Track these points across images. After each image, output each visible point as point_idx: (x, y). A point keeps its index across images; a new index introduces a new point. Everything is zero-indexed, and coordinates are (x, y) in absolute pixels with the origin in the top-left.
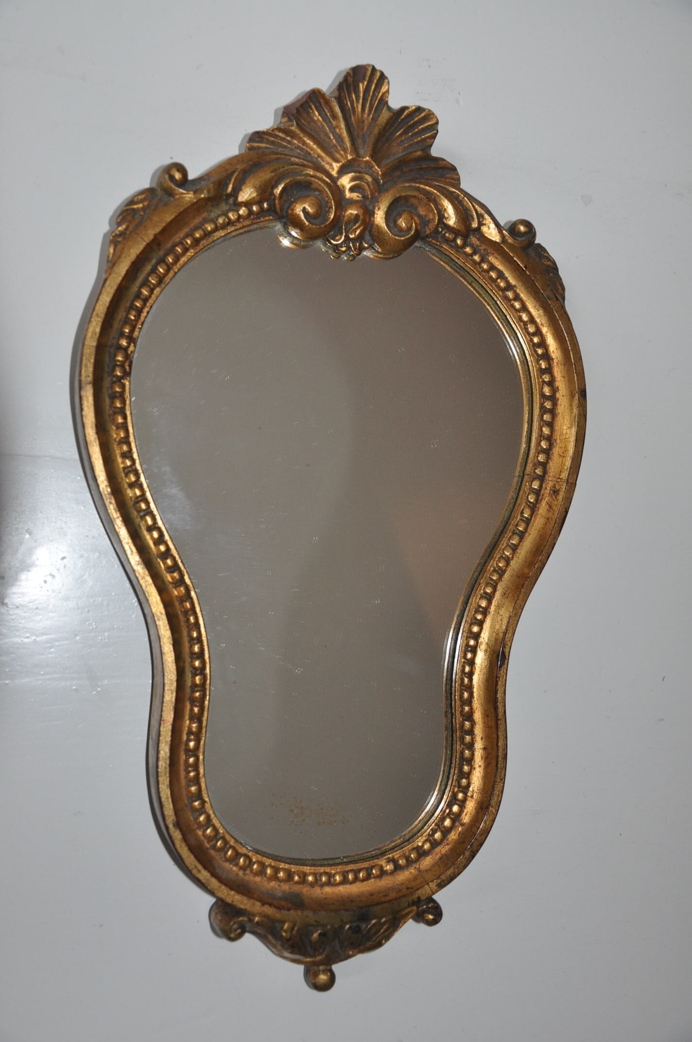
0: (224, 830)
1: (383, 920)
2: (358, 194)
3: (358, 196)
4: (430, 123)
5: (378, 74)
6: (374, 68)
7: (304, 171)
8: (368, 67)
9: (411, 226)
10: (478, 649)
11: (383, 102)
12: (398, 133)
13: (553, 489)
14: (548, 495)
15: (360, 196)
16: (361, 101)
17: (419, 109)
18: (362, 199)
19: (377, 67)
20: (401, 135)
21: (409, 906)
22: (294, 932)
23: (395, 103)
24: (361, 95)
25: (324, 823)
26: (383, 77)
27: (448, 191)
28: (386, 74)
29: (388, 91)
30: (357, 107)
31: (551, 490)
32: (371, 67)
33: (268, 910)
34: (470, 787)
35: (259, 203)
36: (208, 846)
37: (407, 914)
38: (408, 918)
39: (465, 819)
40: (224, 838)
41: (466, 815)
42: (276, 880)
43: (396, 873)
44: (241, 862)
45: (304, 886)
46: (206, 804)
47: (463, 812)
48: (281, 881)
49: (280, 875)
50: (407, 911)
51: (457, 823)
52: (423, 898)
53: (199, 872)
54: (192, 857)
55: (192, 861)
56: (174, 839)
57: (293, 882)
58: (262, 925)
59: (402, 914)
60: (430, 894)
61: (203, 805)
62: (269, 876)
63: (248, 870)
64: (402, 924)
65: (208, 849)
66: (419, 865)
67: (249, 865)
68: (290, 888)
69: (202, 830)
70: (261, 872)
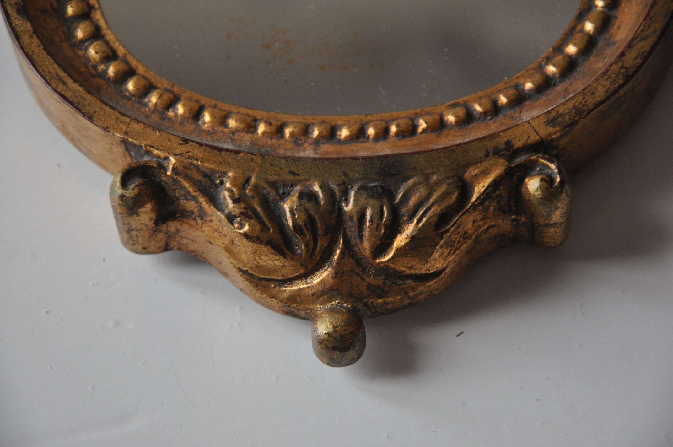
0: (126, 51)
1: (435, 178)
21: (487, 157)
36: (94, 72)
37: (484, 173)
38: (488, 181)
39: (616, 35)
40: (126, 62)
41: (619, 28)
42: (226, 130)
43: (471, 126)
44: (153, 99)
45: (282, 141)
46: (93, 11)
47: (614, 25)
48: (234, 132)
49: (232, 123)
50: (485, 164)
51: (601, 43)
52: (518, 144)
53: (64, 83)
54: (52, 61)
55: (51, 69)
56: (20, 34)
57: (258, 134)
58: (187, 177)
59: (473, 171)
60: (534, 138)
61: (86, 10)
62: (211, 122)
63: (171, 113)
64: (479, 189)
65: (94, 76)
66: (520, 112)
67: (171, 104)
68: (252, 143)
69: (83, 48)
70: (197, 115)
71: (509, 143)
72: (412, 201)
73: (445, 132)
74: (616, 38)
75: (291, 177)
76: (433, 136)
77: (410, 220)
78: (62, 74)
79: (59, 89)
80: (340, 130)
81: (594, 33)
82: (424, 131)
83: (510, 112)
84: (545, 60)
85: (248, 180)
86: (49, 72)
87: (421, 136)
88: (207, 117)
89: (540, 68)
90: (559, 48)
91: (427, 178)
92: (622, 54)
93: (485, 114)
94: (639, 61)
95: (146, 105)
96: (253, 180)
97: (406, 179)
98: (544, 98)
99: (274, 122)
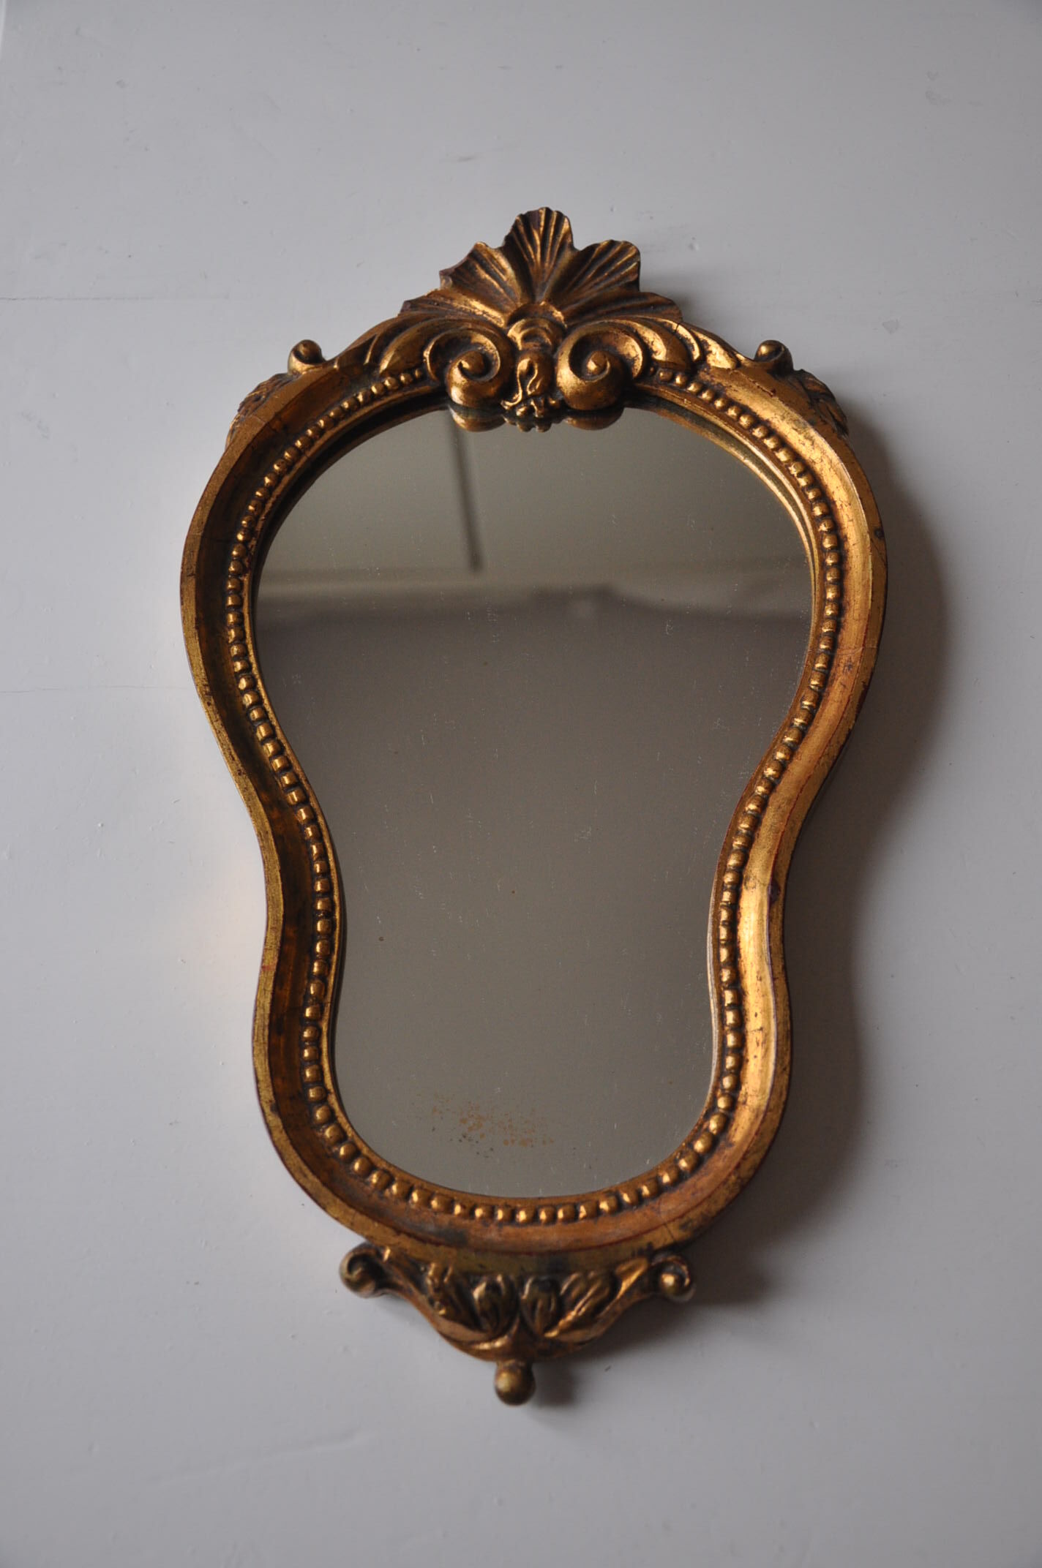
0: (354, 1133)
1: (592, 1274)
2: (534, 343)
3: (535, 346)
4: (630, 256)
5: (555, 216)
6: (548, 211)
7: (459, 327)
8: (541, 211)
9: (605, 366)
10: (743, 887)
11: (566, 243)
12: (589, 276)
13: (849, 663)
14: (841, 673)
15: (538, 344)
16: (539, 250)
17: (612, 244)
18: (540, 348)
19: (553, 209)
20: (595, 276)
21: (633, 1256)
22: (446, 1280)
23: (580, 244)
24: (538, 242)
25: (513, 1141)
26: (561, 217)
27: (656, 322)
28: (565, 213)
29: (570, 232)
30: (536, 257)
31: (845, 666)
32: (545, 210)
33: (407, 1244)
34: (740, 1089)
35: (409, 371)
36: (329, 1153)
37: (631, 1271)
38: (634, 1277)
39: (734, 1136)
40: (353, 1144)
41: (736, 1130)
42: (430, 1210)
43: (621, 1214)
44: (374, 1178)
45: (473, 1222)
46: (329, 1095)
47: (732, 1125)
48: (436, 1212)
49: (434, 1203)
50: (631, 1264)
51: (722, 1143)
52: (658, 1245)
53: (305, 1176)
54: (296, 1155)
55: (296, 1162)
56: (273, 1129)
57: (454, 1215)
58: (398, 1266)
59: (624, 1268)
60: (669, 1240)
61: (324, 1096)
62: (418, 1203)
63: (387, 1192)
64: (625, 1285)
65: (329, 1157)
66: (659, 1204)
67: (388, 1185)
68: (451, 1224)
69: (321, 1130)
70: (407, 1196)
71: (650, 1245)
72: (574, 1293)
73: (601, 1219)
74: (734, 1140)
75: (479, 1269)
76: (591, 1222)
77: (572, 1308)
78: (305, 1168)
79: (301, 1181)
80: (519, 1214)
81: (717, 1133)
82: (585, 1218)
83: (651, 1203)
84: (679, 1154)
85: (445, 1271)
86: (294, 1165)
87: (583, 1222)
88: (415, 1197)
89: (676, 1161)
90: (690, 1144)
91: (586, 1273)
92: (738, 1166)
93: (632, 1205)
94: (751, 1173)
95: (368, 1184)
96: (450, 1272)
97: (570, 1273)
98: (678, 1191)
99: (467, 1205)
